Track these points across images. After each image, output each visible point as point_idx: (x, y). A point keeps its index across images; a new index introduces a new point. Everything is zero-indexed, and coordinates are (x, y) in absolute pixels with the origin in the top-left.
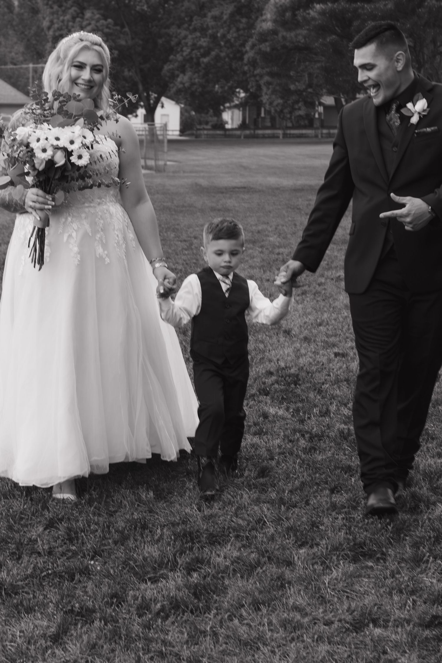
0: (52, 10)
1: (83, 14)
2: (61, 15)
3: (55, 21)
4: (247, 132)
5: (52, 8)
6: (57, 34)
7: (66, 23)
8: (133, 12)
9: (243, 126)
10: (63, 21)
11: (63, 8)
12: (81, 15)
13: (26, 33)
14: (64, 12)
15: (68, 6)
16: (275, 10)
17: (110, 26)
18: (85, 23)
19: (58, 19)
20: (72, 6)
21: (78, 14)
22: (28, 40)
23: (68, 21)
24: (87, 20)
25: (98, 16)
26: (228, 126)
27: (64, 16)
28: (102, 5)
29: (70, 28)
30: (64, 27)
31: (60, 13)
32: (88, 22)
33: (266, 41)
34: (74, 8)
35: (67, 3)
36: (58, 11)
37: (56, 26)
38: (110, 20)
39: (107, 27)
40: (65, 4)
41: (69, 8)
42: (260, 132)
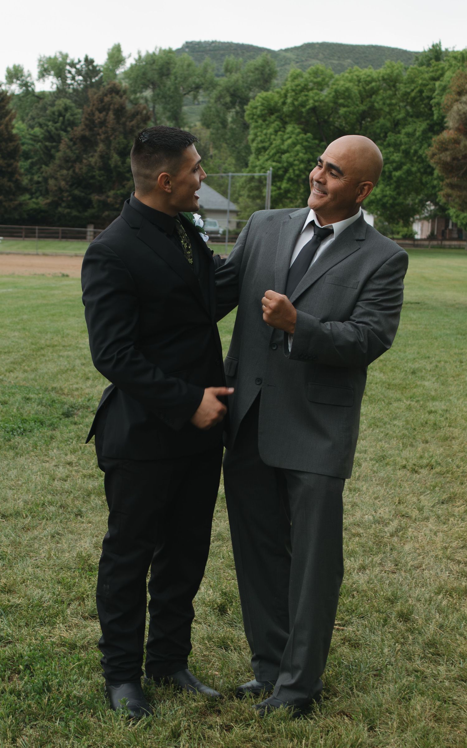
0: (256, 124)
1: (285, 128)
2: (265, 129)
3: (259, 134)
4: (435, 243)
5: (257, 122)
6: (260, 146)
7: (268, 136)
8: (332, 127)
9: (432, 237)
10: (266, 134)
11: (267, 122)
12: (283, 129)
13: (237, 146)
14: (268, 126)
15: (272, 120)
16: (457, 117)
17: (309, 139)
18: (286, 136)
19: (262, 132)
20: (275, 121)
21: (280, 128)
22: (239, 152)
23: (271, 134)
24: (288, 133)
25: (298, 130)
26: (417, 237)
27: (267, 130)
28: (303, 120)
29: (272, 140)
30: (267, 140)
31: (264, 126)
32: (288, 135)
33: (446, 150)
34: (277, 123)
35: (270, 117)
36: (262, 125)
37: (259, 139)
38: (309, 135)
39: (307, 141)
40: (268, 118)
41: (273, 123)
42: (447, 243)
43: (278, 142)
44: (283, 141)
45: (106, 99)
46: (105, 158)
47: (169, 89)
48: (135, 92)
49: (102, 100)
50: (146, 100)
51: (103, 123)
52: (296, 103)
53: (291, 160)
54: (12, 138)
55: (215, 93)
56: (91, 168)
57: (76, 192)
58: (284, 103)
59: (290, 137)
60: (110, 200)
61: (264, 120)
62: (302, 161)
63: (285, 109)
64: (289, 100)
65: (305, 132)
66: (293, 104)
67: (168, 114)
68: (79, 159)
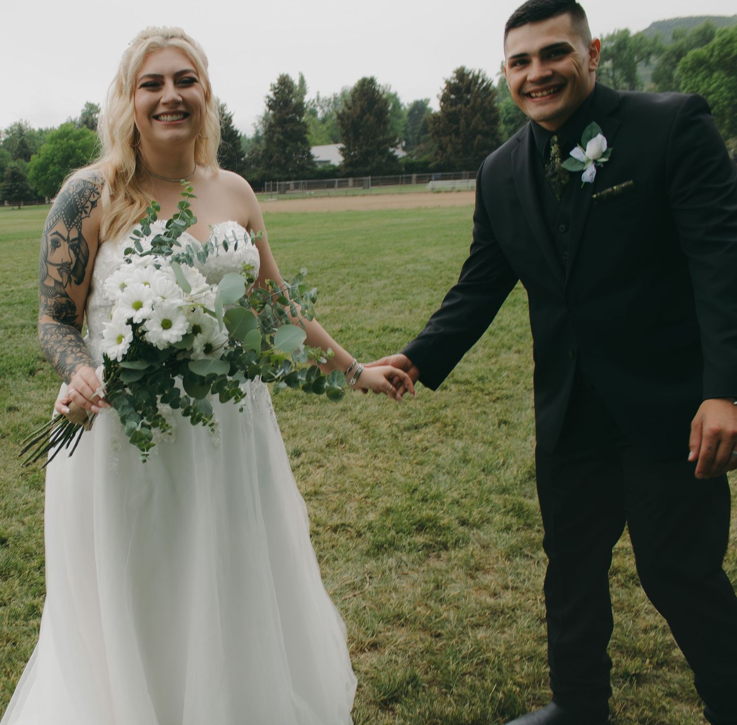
1: (712, 75)
12: (710, 76)
14: (697, 76)
18: (712, 82)
21: (707, 76)
23: (699, 82)
24: (714, 79)
25: (723, 75)
27: (696, 78)
28: (728, 66)
34: (705, 72)
35: (699, 69)
36: (692, 75)
37: (689, 86)
40: (697, 70)
41: (702, 71)
43: (705, 86)
44: (709, 86)
47: (625, 59)
50: (608, 70)
52: (722, 54)
53: (716, 99)
54: (494, 110)
55: (663, 56)
59: (715, 82)
61: (694, 71)
62: (726, 99)
63: (712, 60)
64: (716, 53)
65: (729, 75)
66: (719, 54)
67: (624, 78)
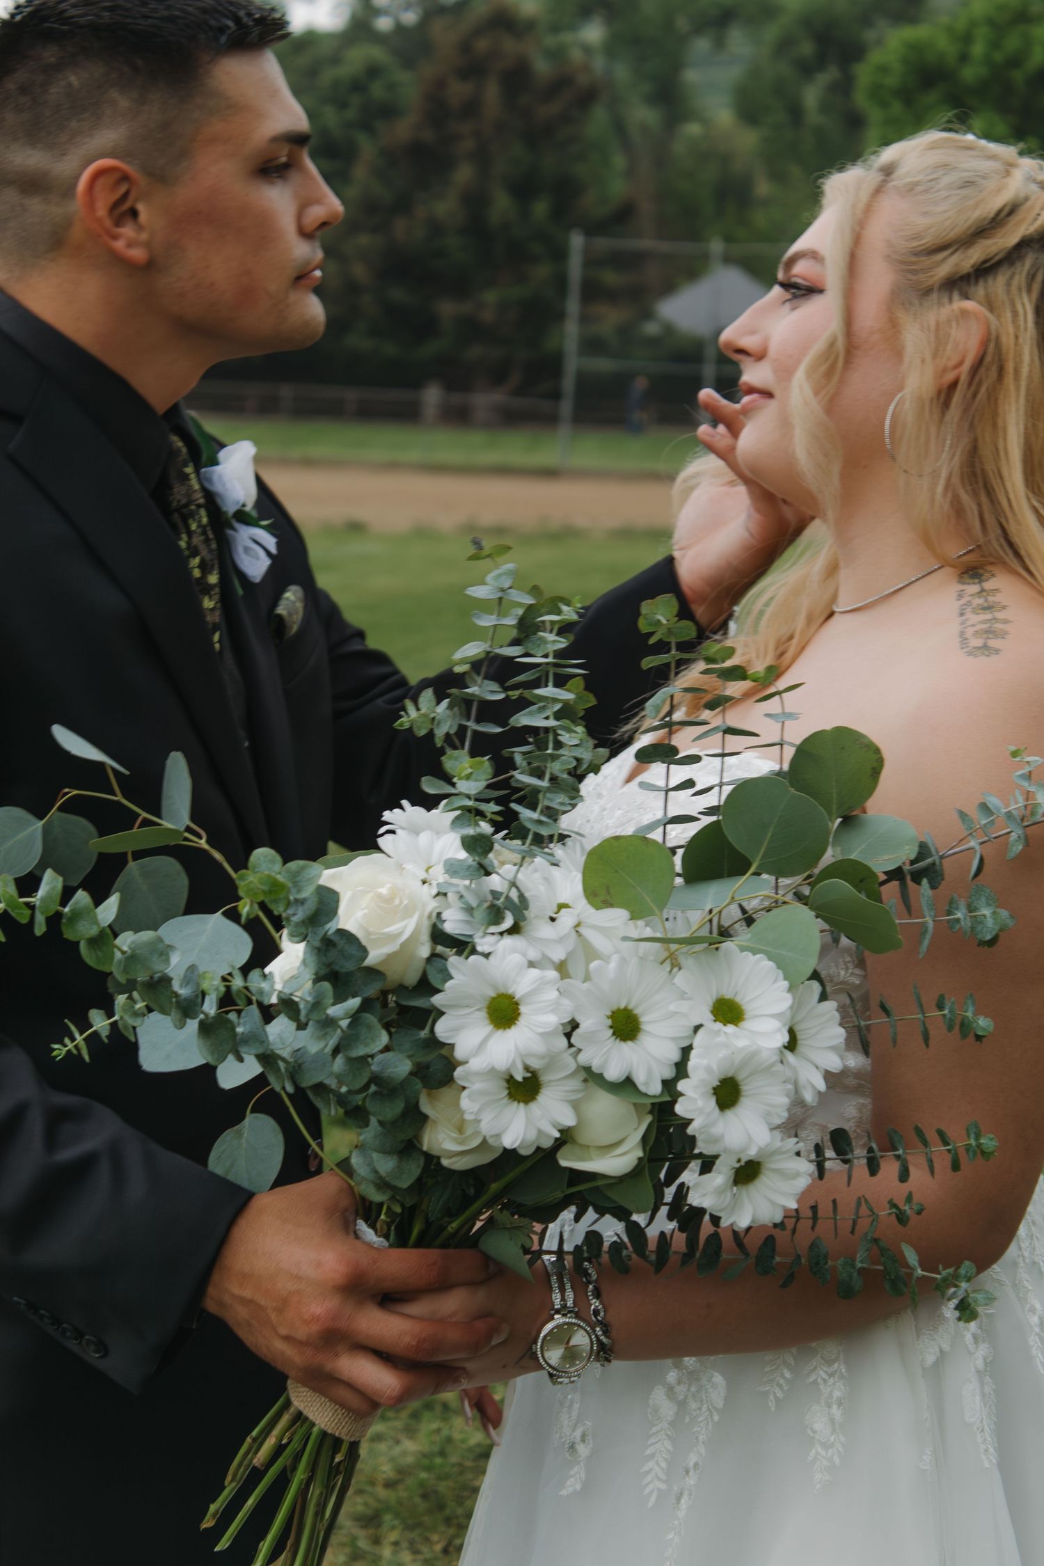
0: (887, 114)
5: (887, 107)
11: (916, 109)
15: (930, 103)
28: (1016, 102)
45: (482, 45)
46: (475, 201)
47: (650, 20)
48: (556, 29)
49: (466, 47)
50: (587, 49)
51: (471, 109)
52: (998, 57)
55: (772, 32)
56: (436, 228)
57: (398, 294)
58: (964, 58)
60: (487, 316)
63: (968, 72)
64: (978, 49)
66: (987, 56)
67: (646, 88)
68: (403, 205)
